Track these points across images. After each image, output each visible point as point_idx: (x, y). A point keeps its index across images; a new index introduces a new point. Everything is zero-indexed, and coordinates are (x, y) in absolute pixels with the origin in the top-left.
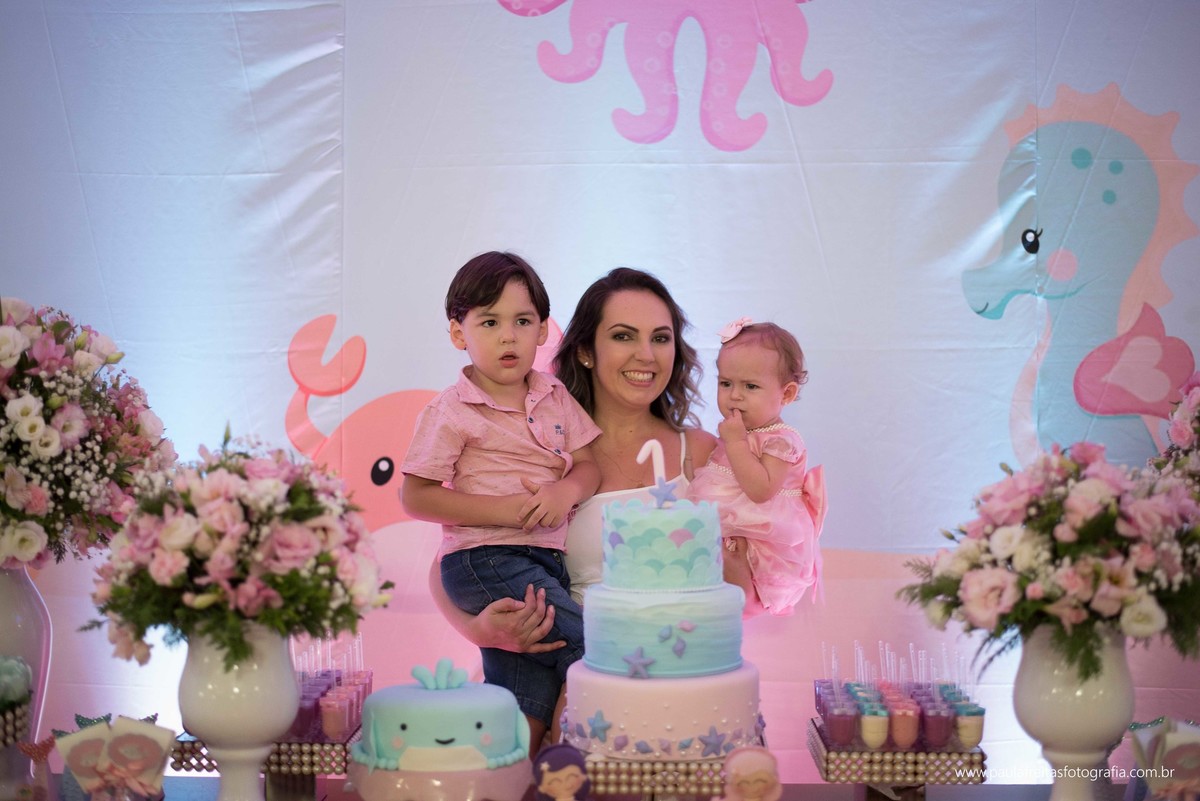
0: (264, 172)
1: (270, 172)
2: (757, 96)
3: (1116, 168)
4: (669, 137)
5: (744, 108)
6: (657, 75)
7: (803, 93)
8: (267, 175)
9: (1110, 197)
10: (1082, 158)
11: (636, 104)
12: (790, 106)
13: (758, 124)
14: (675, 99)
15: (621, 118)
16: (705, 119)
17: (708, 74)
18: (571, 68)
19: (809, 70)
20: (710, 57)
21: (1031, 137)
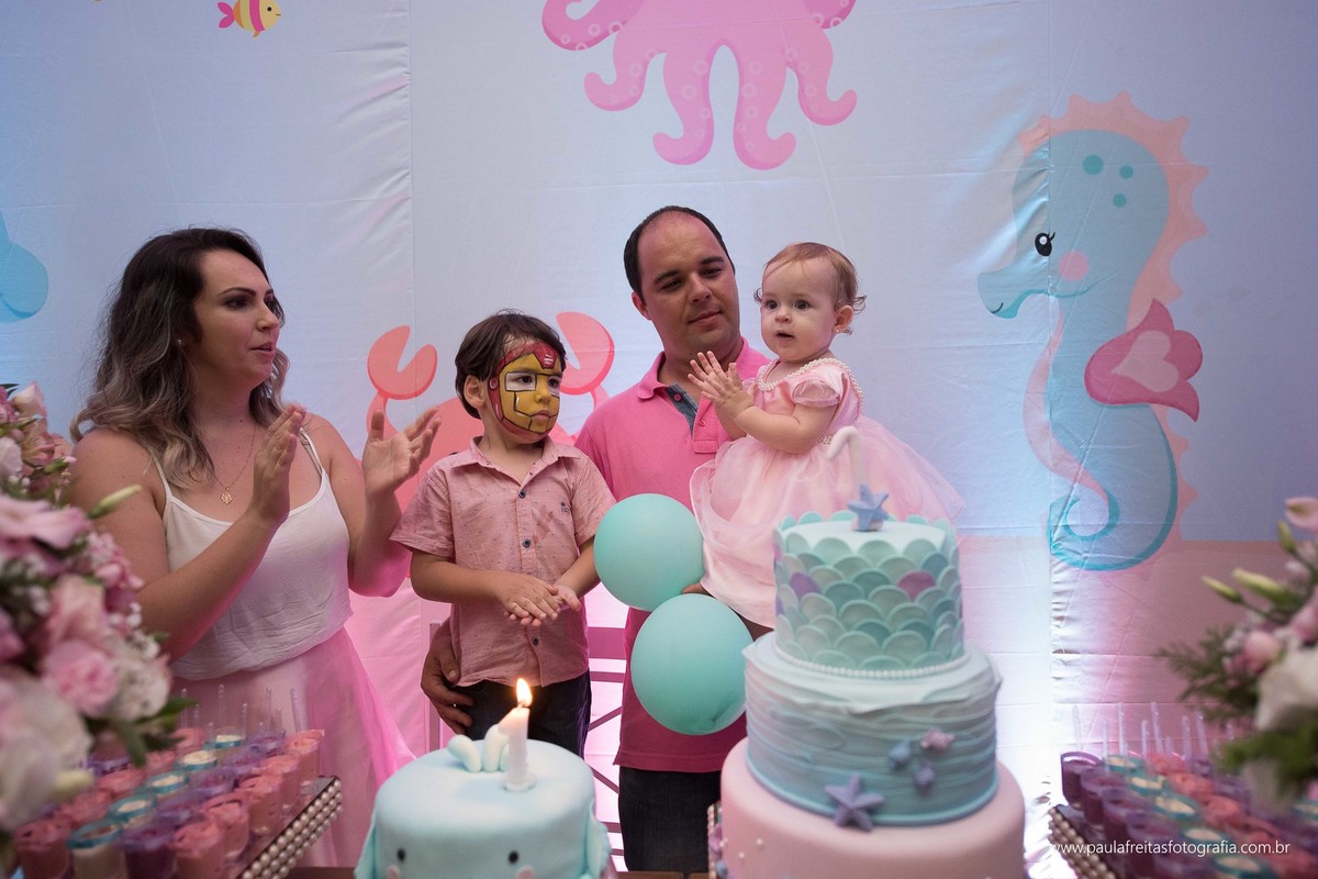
2: (786, 117)
3: (1126, 172)
4: (706, 158)
5: (774, 130)
6: (692, 99)
7: (828, 113)
9: (1120, 201)
10: (1093, 165)
11: (675, 129)
12: (818, 126)
13: (788, 143)
14: (710, 124)
15: (662, 144)
16: (739, 140)
17: (741, 99)
18: (615, 97)
19: (834, 92)
20: (742, 83)
21: (1045, 145)
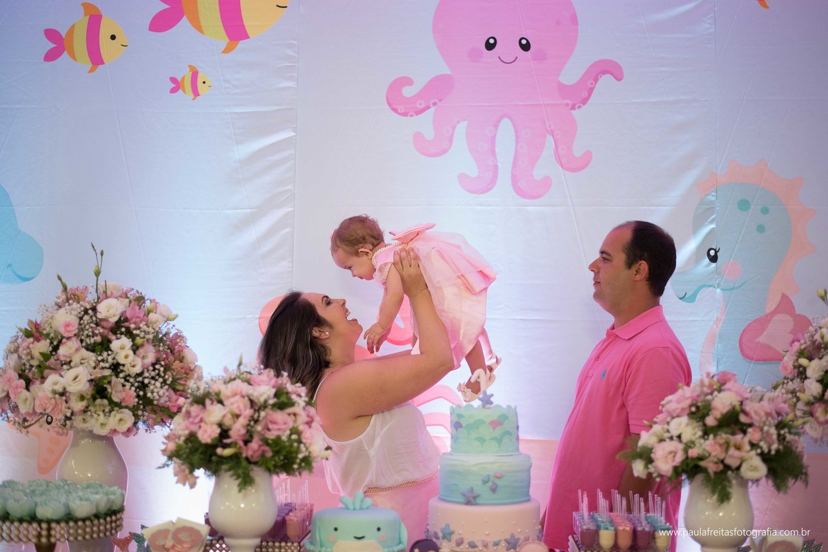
0: (247, 209)
1: (250, 209)
2: (546, 166)
3: (765, 211)
4: (492, 190)
5: (538, 173)
6: (486, 153)
7: (575, 165)
8: (249, 210)
9: (761, 229)
10: (744, 205)
11: (472, 170)
12: (566, 172)
13: (546, 183)
14: (496, 167)
15: (463, 178)
16: (514, 179)
17: (516, 152)
18: (434, 148)
19: (578, 151)
20: (517, 143)
21: (713, 191)
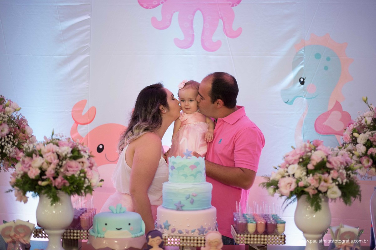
0: (65, 55)
1: (67, 55)
2: (219, 35)
3: (328, 59)
4: (191, 47)
5: (215, 39)
6: (188, 29)
7: (234, 35)
8: (66, 56)
9: (326, 68)
10: (318, 56)
11: (181, 37)
12: (229, 38)
13: (219, 44)
14: (193, 35)
15: (176, 41)
16: (203, 41)
17: (204, 27)
18: (162, 25)
19: (235, 27)
20: (204, 23)
21: (303, 49)
